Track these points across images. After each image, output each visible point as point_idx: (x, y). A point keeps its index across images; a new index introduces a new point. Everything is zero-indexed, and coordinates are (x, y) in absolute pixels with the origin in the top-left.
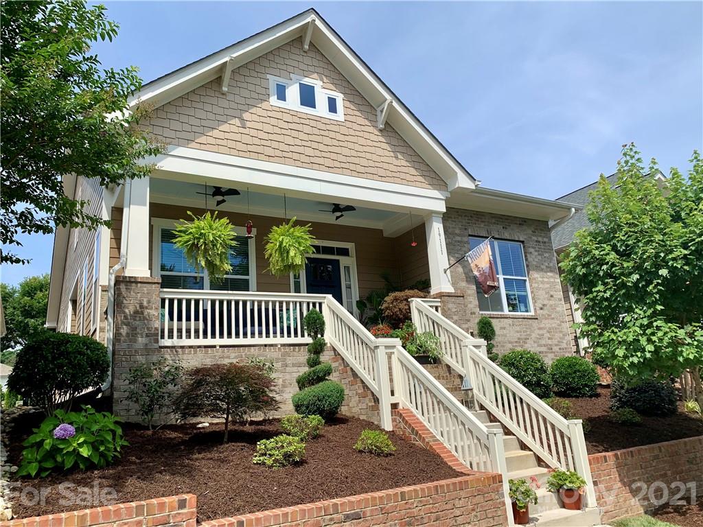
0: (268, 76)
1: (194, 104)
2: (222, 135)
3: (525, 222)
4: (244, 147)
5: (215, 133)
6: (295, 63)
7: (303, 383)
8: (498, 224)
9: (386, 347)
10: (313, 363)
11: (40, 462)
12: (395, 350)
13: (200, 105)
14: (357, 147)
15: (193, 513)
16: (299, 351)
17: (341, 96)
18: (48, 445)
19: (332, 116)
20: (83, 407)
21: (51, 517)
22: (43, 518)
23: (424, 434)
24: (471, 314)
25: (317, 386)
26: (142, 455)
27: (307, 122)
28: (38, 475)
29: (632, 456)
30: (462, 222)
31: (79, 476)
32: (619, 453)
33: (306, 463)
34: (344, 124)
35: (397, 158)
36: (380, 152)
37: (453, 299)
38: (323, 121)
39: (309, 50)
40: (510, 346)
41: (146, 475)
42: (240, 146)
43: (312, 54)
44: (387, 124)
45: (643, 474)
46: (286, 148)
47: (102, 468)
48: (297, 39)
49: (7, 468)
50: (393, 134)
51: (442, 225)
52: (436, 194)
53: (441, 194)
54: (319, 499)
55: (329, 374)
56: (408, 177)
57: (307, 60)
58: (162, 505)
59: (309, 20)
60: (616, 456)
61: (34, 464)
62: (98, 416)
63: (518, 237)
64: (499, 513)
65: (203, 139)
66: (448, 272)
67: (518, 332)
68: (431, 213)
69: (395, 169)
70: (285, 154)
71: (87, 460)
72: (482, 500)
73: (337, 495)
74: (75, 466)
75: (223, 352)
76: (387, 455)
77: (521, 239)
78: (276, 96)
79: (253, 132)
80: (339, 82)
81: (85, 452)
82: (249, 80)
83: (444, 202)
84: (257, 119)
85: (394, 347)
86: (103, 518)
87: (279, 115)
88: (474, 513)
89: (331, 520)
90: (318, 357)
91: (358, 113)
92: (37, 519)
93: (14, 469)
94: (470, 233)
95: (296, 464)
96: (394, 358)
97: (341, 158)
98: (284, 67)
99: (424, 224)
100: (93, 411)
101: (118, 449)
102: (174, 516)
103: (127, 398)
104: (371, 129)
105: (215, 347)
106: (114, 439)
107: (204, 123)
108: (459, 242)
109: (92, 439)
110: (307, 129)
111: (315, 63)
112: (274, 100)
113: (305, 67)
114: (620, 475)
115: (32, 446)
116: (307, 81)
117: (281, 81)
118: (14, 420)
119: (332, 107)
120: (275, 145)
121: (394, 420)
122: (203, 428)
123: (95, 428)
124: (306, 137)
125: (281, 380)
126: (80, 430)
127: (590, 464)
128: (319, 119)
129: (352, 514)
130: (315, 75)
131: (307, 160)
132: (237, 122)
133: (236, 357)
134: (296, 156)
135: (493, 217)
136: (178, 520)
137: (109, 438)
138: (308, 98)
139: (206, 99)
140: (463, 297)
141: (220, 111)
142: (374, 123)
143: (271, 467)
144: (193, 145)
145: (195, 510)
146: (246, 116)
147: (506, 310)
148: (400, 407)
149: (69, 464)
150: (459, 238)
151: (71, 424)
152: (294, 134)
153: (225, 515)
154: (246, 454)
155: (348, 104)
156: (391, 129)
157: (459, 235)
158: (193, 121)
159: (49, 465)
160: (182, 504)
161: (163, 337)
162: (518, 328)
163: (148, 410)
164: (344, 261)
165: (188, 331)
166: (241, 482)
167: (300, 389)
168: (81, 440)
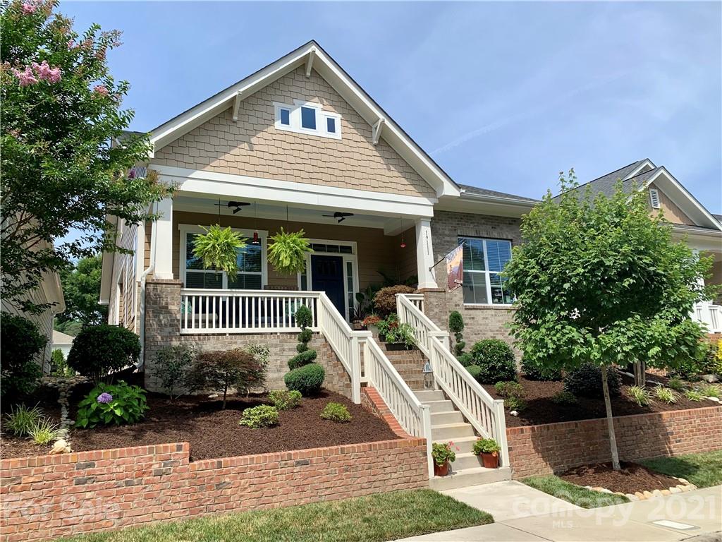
0: (274, 103)
1: (210, 133)
2: (232, 158)
3: (515, 221)
4: (251, 168)
5: (227, 157)
6: (298, 90)
7: (292, 365)
8: (487, 224)
9: (359, 338)
10: (302, 349)
11: (89, 418)
12: (366, 341)
13: (214, 134)
14: (352, 162)
15: (186, 454)
16: (295, 338)
17: (339, 116)
18: (94, 406)
19: (331, 135)
20: (119, 381)
21: (94, 451)
22: (90, 452)
23: (380, 407)
24: (456, 306)
25: (303, 367)
26: (161, 416)
27: (307, 142)
28: (88, 427)
29: (548, 429)
30: (451, 224)
31: (115, 429)
32: (536, 427)
33: (279, 425)
34: (341, 142)
35: (389, 169)
36: (373, 165)
37: (435, 294)
38: (322, 140)
39: (311, 76)
40: (491, 334)
41: (160, 429)
42: (248, 167)
43: (313, 80)
44: (381, 139)
45: (557, 444)
46: (289, 166)
47: (131, 424)
48: (301, 67)
49: (68, 422)
50: (387, 149)
51: (430, 228)
52: (425, 200)
53: (430, 200)
54: (280, 450)
55: (314, 358)
56: (399, 187)
57: (309, 86)
58: (166, 448)
59: (310, 51)
60: (533, 430)
61: (85, 420)
62: (129, 389)
63: (507, 236)
64: (422, 467)
65: (216, 163)
66: (433, 269)
67: (499, 321)
68: (420, 218)
69: (387, 180)
70: (287, 172)
71: (121, 418)
72: (408, 457)
73: (295, 448)
74: (113, 421)
75: (231, 339)
76: (343, 422)
77: (510, 238)
78: (280, 121)
79: (260, 155)
80: (339, 104)
81: (118, 412)
82: (257, 108)
83: (432, 208)
84: (263, 142)
85: (366, 338)
86: (128, 454)
87: (282, 138)
88: (400, 466)
89: (286, 464)
90: (306, 345)
91: (355, 131)
92: (87, 452)
93: (73, 422)
94: (459, 234)
95: (271, 426)
96: (366, 346)
97: (337, 172)
98: (288, 94)
99: (414, 227)
100: (126, 384)
101: (142, 412)
102: (174, 455)
103: (155, 375)
104: (367, 145)
105: (225, 334)
106: (139, 404)
107: (218, 149)
108: (448, 242)
109: (123, 404)
110: (308, 149)
111: (317, 87)
112: (278, 125)
113: (307, 93)
114: (534, 444)
115: (84, 407)
116: (308, 105)
117: (286, 107)
118: (72, 388)
119: (331, 126)
120: (278, 164)
121: (362, 396)
122: (213, 398)
123: (126, 396)
124: (306, 156)
125: (279, 362)
126: (116, 397)
127: (507, 434)
128: (318, 139)
129: (302, 461)
130: (316, 99)
131: (306, 175)
132: (246, 146)
133: (242, 343)
134: (297, 173)
135: (483, 218)
136: (177, 458)
137: (136, 403)
138: (309, 119)
139: (221, 128)
140: (445, 292)
141: (231, 137)
142: (369, 140)
143: (252, 427)
144: (208, 168)
145: (188, 452)
146: (254, 140)
147: (490, 303)
148: (369, 385)
149: (107, 421)
150: (448, 239)
151: (109, 393)
152: (296, 153)
153: (212, 457)
154: (236, 418)
155: (346, 123)
156: (385, 144)
157: (449, 236)
158: (208, 147)
159: (95, 420)
160: (179, 448)
161: (183, 327)
162: (500, 318)
163: (169, 384)
164: (346, 258)
165: (204, 321)
166: (226, 437)
167: (291, 370)
168: (116, 404)
